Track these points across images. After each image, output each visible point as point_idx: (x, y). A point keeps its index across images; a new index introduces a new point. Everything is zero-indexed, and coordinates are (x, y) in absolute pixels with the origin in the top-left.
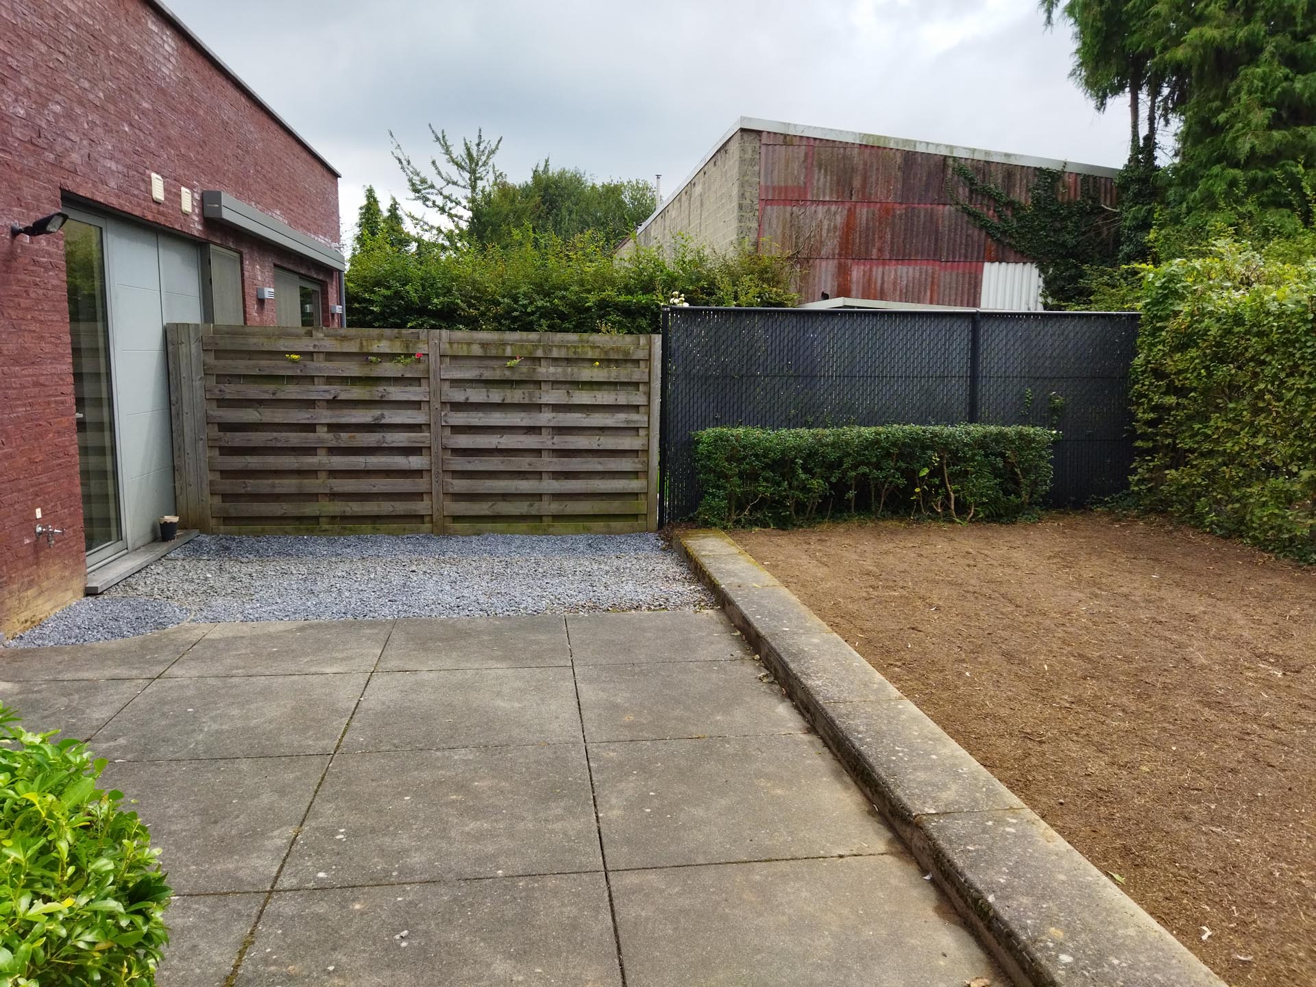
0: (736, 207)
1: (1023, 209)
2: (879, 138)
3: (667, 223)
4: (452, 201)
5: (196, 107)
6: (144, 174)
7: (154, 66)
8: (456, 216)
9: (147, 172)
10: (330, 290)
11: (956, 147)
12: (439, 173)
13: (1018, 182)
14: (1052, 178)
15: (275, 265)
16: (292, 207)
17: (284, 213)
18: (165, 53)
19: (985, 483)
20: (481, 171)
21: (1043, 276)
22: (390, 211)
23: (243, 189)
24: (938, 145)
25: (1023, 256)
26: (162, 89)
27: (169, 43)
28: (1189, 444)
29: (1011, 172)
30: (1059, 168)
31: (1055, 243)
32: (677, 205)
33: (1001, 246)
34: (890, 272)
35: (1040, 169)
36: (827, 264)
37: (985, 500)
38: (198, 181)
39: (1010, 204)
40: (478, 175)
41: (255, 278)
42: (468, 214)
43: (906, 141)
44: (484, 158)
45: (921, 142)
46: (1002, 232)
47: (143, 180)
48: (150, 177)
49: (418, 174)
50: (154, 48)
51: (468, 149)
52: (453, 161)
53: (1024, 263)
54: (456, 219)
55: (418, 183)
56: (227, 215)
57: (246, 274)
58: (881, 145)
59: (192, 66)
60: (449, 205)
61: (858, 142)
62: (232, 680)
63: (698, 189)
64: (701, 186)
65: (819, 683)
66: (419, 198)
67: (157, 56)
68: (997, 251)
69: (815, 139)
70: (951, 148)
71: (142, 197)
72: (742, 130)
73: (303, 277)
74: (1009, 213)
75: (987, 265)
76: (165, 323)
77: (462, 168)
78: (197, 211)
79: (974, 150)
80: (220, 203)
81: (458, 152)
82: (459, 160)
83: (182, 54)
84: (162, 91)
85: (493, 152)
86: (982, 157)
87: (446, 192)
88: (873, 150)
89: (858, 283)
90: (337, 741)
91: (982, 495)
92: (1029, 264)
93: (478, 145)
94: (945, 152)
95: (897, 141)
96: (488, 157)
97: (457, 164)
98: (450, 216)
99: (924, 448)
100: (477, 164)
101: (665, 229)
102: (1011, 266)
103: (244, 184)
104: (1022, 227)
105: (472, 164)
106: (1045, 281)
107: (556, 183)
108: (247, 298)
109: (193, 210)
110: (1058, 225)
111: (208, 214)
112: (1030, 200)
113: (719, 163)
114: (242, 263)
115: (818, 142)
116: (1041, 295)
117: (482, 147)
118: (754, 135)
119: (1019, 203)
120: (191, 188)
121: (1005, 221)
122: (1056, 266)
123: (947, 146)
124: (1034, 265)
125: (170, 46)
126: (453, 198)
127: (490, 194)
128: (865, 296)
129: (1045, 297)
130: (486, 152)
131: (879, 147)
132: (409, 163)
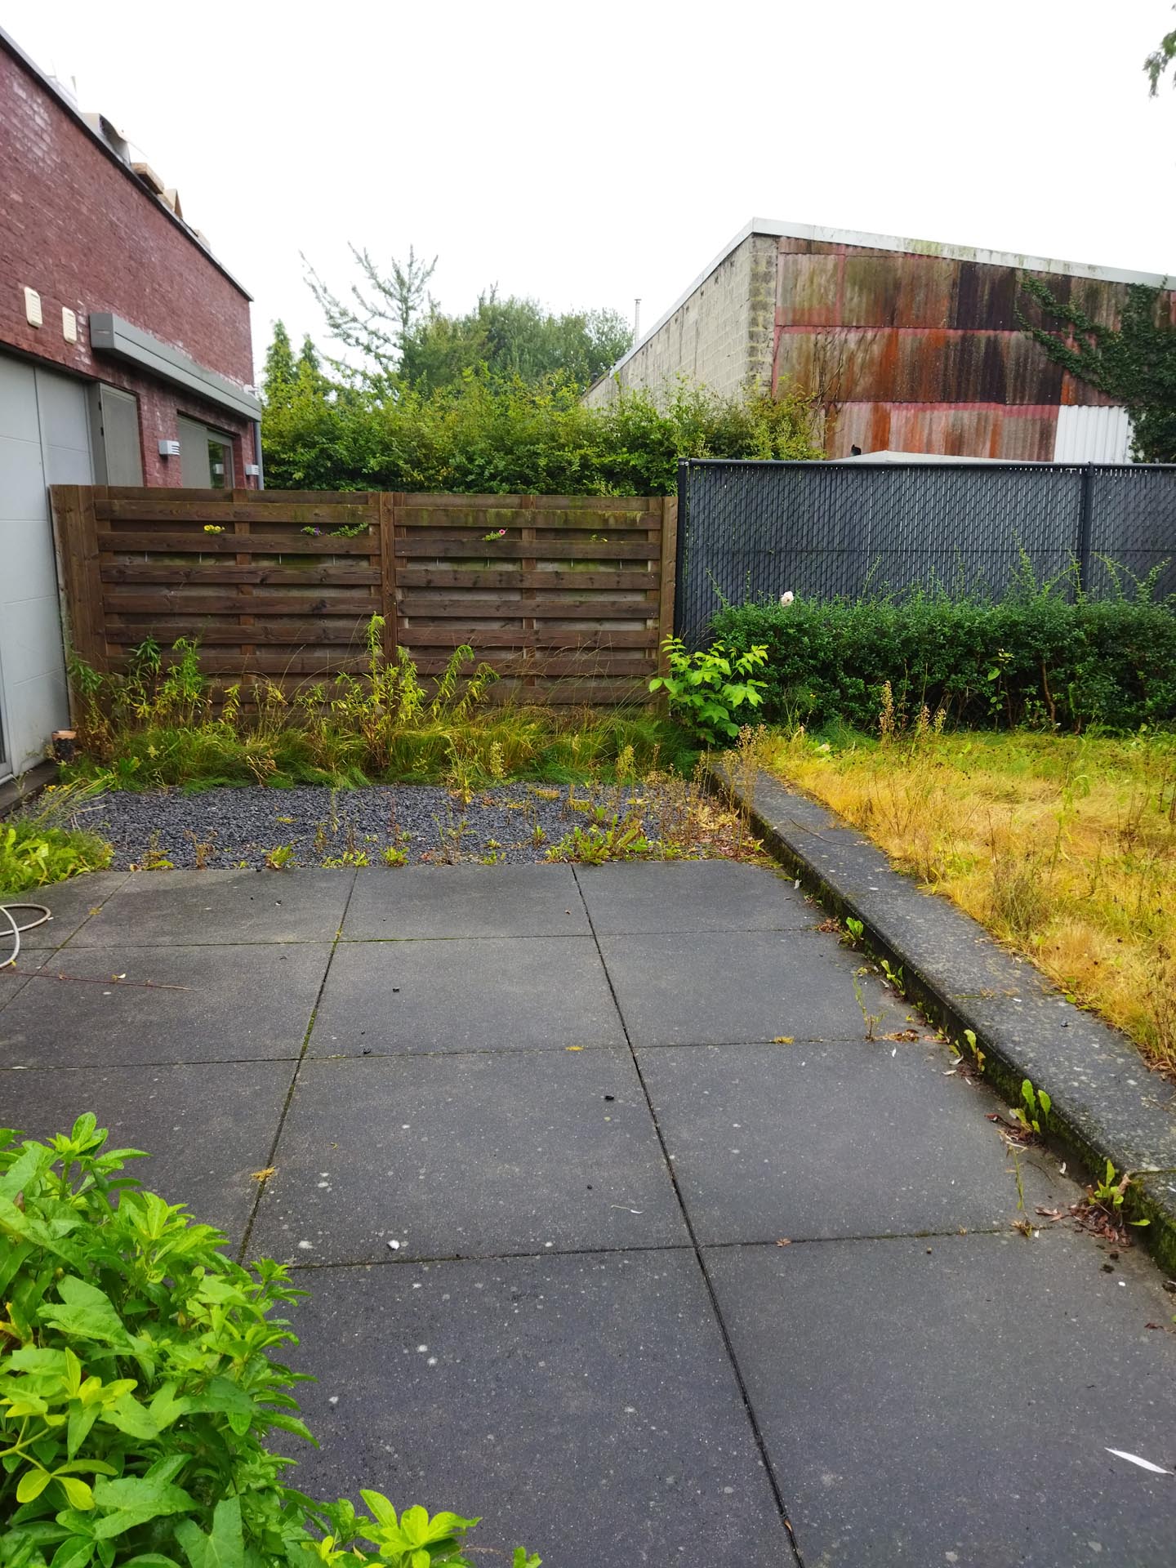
0: (746, 336)
1: (1110, 336)
2: (929, 244)
3: (650, 362)
4: (379, 338)
5: (78, 202)
6: (15, 288)
7: (23, 145)
8: (385, 356)
9: (20, 286)
10: (244, 446)
11: (1027, 257)
12: (363, 303)
13: (1105, 302)
14: (1148, 297)
15: (179, 413)
16: (196, 338)
17: (187, 345)
18: (37, 128)
20: (413, 299)
21: (1133, 423)
22: (304, 351)
23: (139, 314)
24: (1004, 254)
25: (1108, 396)
26: (34, 176)
27: (40, 114)
29: (1095, 290)
30: (1157, 285)
31: (1150, 381)
32: (663, 336)
33: (1081, 386)
34: (940, 418)
35: (1132, 286)
36: (860, 409)
38: (83, 301)
39: (1095, 330)
40: (410, 304)
41: (155, 428)
42: (399, 354)
43: (963, 249)
44: (417, 282)
45: (982, 250)
46: (1083, 367)
47: (15, 296)
48: (23, 293)
49: (337, 305)
50: (22, 121)
51: (398, 272)
52: (380, 286)
53: (1111, 407)
54: (384, 360)
55: (337, 315)
56: (121, 345)
57: (145, 423)
58: (932, 253)
59: (71, 147)
60: (376, 342)
61: (902, 249)
62: (159, 950)
63: (693, 315)
64: (696, 310)
65: (940, 967)
66: (336, 335)
67: (26, 131)
68: (1076, 390)
69: (847, 246)
70: (1021, 257)
71: (15, 320)
72: (755, 235)
73: (213, 428)
74: (1093, 342)
75: (1063, 409)
76: (47, 485)
77: (391, 295)
78: (83, 339)
79: (1049, 261)
80: (110, 329)
81: (386, 276)
82: (387, 286)
83: (57, 130)
84: (34, 179)
85: (428, 274)
86: (1060, 271)
87: (372, 327)
88: (922, 261)
89: (899, 433)
90: (302, 1041)
92: (1116, 408)
93: (410, 265)
94: (1013, 263)
95: (952, 249)
96: (422, 281)
97: (384, 290)
98: (378, 357)
100: (409, 290)
101: (647, 368)
102: (1094, 410)
103: (138, 306)
104: (1109, 360)
105: (402, 290)
106: (1136, 430)
107: (505, 314)
108: (147, 453)
109: (79, 339)
110: (1153, 357)
111: (97, 343)
112: (1120, 326)
113: (722, 279)
114: (139, 408)
115: (851, 249)
116: (1130, 448)
117: (414, 269)
118: (769, 241)
119: (1106, 329)
120: (75, 309)
121: (1088, 352)
122: (1151, 410)
123: (1016, 256)
124: (1123, 409)
125: (42, 118)
126: (381, 333)
127: (425, 329)
128: (908, 448)
129: (1136, 451)
130: (420, 275)
131: (928, 256)
132: (325, 290)
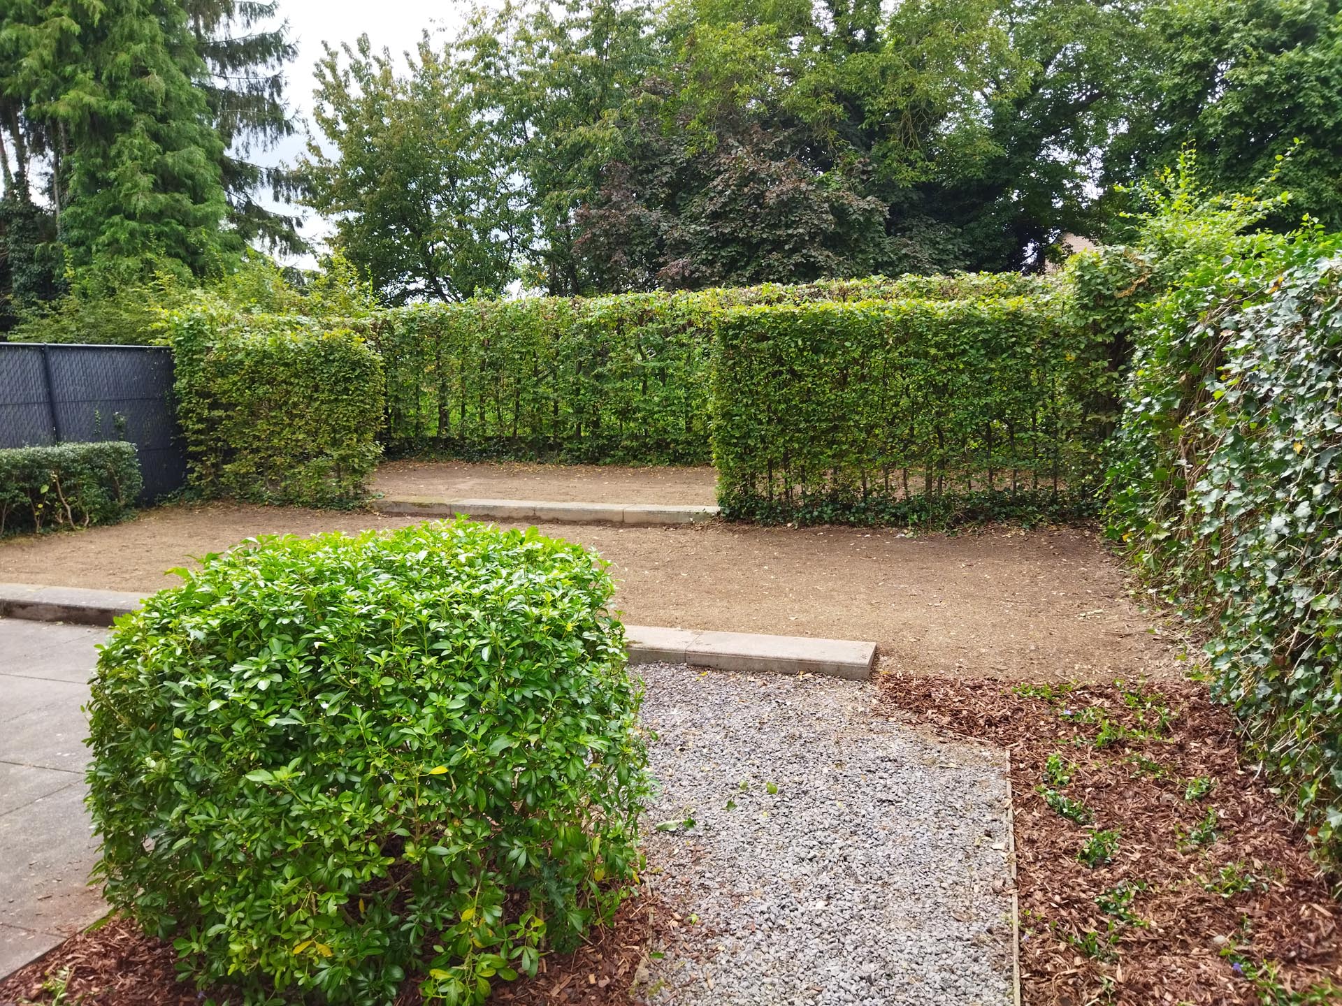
19: (94, 493)
28: (239, 444)
37: (98, 506)
91: (94, 503)
99: (40, 466)
